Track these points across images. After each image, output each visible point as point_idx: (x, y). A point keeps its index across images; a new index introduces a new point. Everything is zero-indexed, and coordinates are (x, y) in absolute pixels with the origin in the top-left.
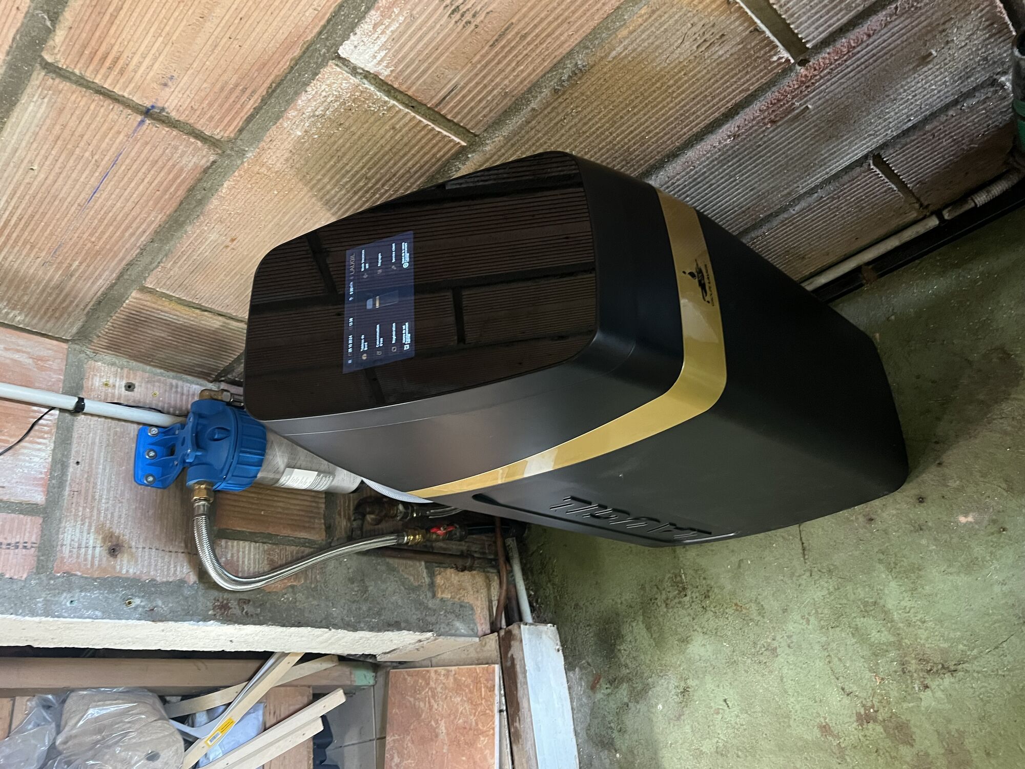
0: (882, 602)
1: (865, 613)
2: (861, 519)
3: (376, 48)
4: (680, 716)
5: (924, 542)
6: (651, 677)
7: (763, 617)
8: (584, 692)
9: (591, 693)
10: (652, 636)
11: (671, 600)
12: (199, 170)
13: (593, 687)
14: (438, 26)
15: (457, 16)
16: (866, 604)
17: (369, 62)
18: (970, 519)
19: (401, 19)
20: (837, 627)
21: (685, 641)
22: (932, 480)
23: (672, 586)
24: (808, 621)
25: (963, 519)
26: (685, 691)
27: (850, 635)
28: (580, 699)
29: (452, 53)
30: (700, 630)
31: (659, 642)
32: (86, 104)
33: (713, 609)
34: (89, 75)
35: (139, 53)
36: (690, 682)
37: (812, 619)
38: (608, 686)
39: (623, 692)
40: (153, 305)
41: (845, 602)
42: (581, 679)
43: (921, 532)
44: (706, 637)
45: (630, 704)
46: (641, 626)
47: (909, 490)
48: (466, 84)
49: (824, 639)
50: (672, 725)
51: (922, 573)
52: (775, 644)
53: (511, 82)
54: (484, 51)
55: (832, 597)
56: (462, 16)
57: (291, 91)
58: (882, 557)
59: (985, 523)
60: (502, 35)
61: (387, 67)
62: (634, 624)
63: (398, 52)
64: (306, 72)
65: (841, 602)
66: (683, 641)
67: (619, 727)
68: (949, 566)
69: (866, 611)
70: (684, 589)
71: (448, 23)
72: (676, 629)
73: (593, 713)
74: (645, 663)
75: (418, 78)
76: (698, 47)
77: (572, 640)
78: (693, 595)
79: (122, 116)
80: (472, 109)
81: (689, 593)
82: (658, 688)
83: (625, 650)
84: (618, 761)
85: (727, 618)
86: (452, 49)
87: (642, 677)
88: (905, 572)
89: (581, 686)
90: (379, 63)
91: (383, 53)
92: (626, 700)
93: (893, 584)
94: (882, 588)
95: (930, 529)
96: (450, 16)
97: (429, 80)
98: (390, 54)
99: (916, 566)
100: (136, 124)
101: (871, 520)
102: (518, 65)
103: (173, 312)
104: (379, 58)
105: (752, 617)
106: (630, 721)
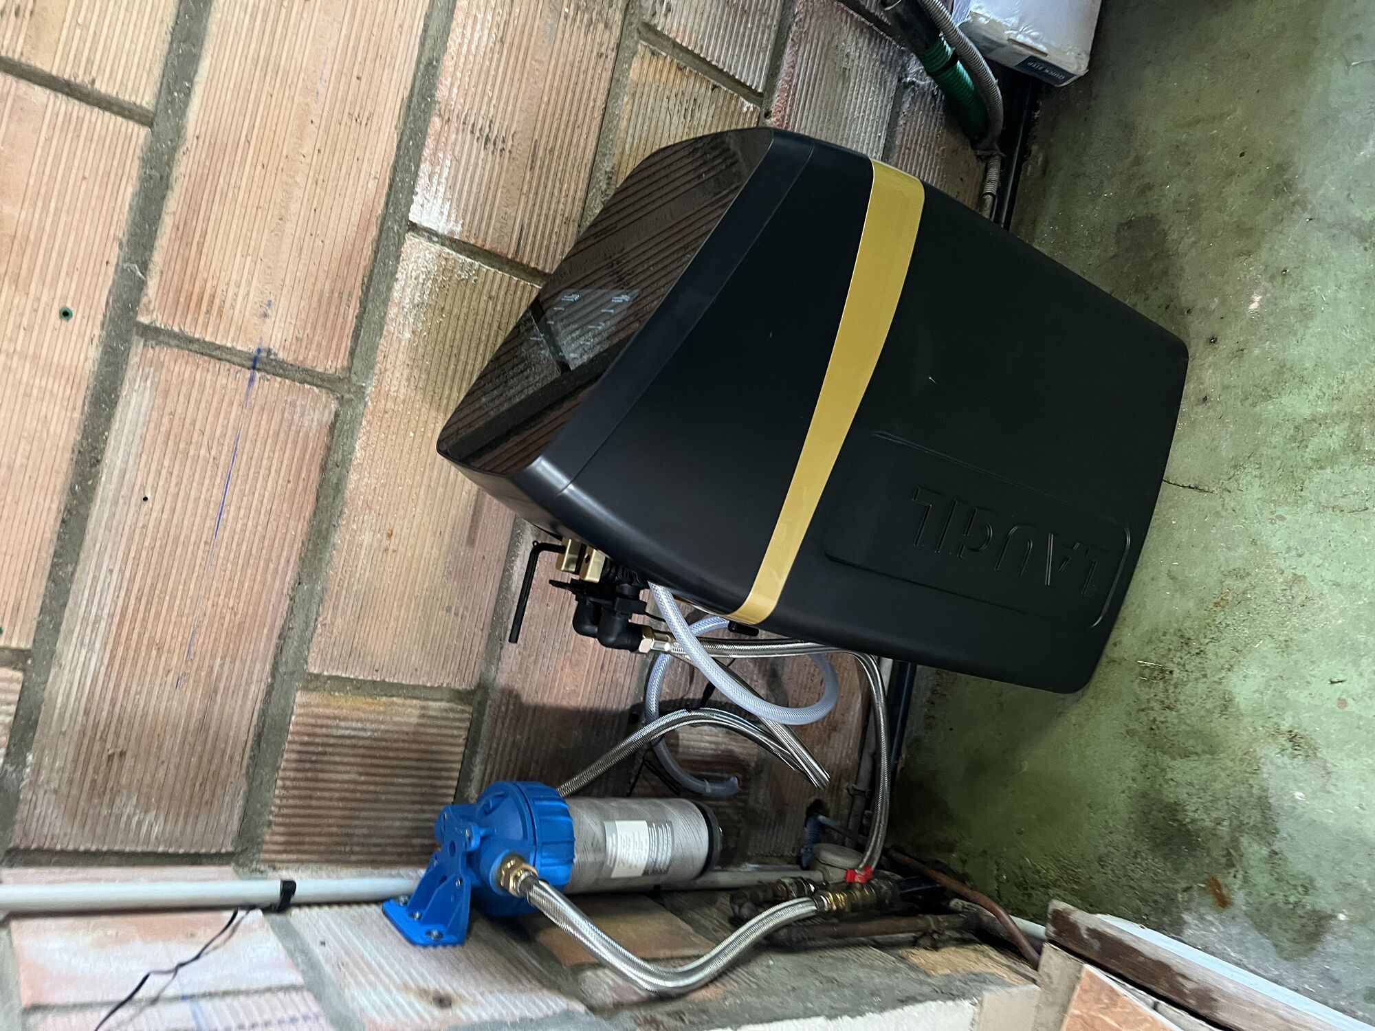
0: (1299, 420)
1: (1303, 444)
2: (1200, 409)
3: (440, 201)
4: (1325, 768)
5: (1257, 351)
6: (1252, 787)
7: (1248, 574)
8: (1222, 922)
9: (1229, 911)
10: (1197, 754)
11: (1168, 698)
12: (325, 430)
13: (1223, 902)
14: (480, 162)
15: (491, 146)
16: (1294, 439)
17: (440, 221)
18: (1257, 298)
19: (448, 163)
20: (1303, 483)
21: (1226, 705)
22: (1200, 323)
23: (1150, 688)
24: (1281, 518)
25: (1253, 306)
26: (1293, 738)
27: (1320, 471)
28: (1229, 940)
29: (504, 187)
30: (1223, 674)
31: (1211, 747)
32: (191, 372)
33: (1207, 640)
34: (188, 330)
35: (232, 283)
36: (1285, 726)
37: (1280, 511)
38: (1232, 871)
39: (1253, 850)
40: (328, 711)
41: (1278, 463)
42: (1201, 918)
43: (1245, 351)
44: (1236, 668)
45: (1274, 848)
46: (1178, 763)
47: (1197, 349)
48: (531, 219)
49: (1310, 505)
50: (1332, 789)
51: (1288, 366)
52: (1289, 574)
53: (565, 205)
54: (528, 178)
55: (1267, 476)
56: (495, 144)
57: (383, 288)
58: (1250, 401)
59: (1269, 285)
60: (534, 155)
61: (456, 222)
62: (1169, 776)
63: (459, 200)
64: (388, 257)
65: (1275, 468)
66: (1226, 707)
67: (1300, 889)
68: (1295, 334)
69: (1302, 441)
70: (1162, 671)
71: (487, 155)
72: (1208, 710)
73: (1262, 926)
74: (1228, 787)
75: (488, 226)
76: (685, 118)
77: (1141, 899)
78: (1176, 660)
79: (230, 378)
80: (548, 247)
81: (1170, 666)
82: (1272, 783)
83: (1195, 811)
84: (1351, 922)
85: (1228, 625)
86: (501, 183)
87: (1246, 803)
88: (1278, 383)
89: (1212, 924)
90: (448, 220)
91: (447, 206)
92: (1265, 851)
93: (1285, 400)
94: (1283, 413)
95: (1247, 341)
96: (485, 148)
97: (498, 225)
98: (454, 205)
99: (1278, 368)
100: (246, 383)
101: (1205, 399)
102: (562, 184)
103: (356, 714)
104: (446, 213)
105: (1241, 590)
106: (1298, 863)
